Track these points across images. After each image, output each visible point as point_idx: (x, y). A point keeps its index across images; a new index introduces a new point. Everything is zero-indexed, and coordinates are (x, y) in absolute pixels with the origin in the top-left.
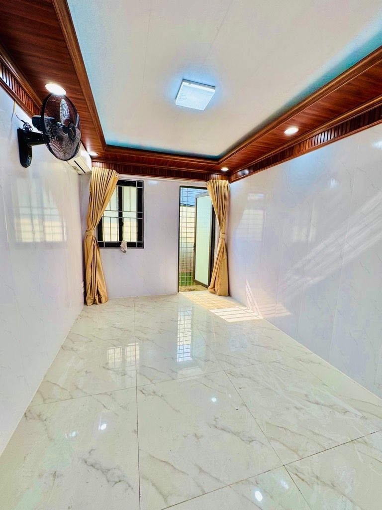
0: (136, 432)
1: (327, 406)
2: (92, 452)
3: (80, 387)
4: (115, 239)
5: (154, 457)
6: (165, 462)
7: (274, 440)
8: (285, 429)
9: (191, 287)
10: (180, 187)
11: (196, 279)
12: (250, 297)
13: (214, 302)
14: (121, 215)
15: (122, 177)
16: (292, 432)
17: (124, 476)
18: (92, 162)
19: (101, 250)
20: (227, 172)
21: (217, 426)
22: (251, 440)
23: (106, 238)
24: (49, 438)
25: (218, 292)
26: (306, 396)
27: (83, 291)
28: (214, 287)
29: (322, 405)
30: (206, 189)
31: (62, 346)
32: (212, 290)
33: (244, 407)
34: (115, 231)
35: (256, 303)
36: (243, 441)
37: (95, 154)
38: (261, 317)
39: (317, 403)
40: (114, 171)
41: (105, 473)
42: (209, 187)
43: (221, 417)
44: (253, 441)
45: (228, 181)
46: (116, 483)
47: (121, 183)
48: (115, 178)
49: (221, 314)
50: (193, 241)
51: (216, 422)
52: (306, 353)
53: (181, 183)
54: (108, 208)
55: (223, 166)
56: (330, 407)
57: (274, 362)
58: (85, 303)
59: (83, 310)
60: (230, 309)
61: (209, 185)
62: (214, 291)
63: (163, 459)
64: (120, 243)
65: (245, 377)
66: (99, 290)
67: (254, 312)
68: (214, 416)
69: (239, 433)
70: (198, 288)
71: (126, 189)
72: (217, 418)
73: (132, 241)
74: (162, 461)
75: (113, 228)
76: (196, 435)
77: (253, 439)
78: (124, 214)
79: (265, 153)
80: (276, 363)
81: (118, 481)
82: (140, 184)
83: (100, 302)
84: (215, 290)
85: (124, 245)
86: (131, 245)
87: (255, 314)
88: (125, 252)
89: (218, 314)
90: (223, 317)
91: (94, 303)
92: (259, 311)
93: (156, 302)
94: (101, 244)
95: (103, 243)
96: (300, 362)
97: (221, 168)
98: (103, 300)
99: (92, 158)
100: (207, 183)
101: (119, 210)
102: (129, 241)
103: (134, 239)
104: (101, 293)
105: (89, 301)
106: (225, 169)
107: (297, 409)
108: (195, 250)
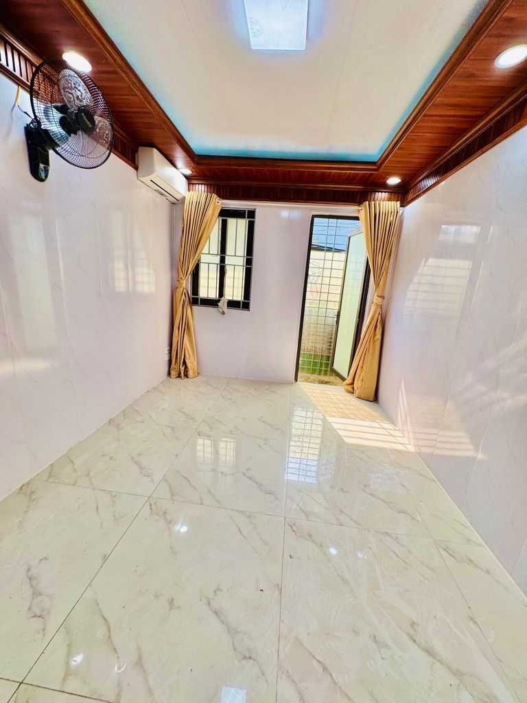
0: (105, 558)
1: (450, 669)
2: (43, 561)
3: (91, 474)
4: (213, 294)
5: (98, 605)
6: (105, 619)
7: (289, 677)
8: (325, 669)
9: (326, 378)
10: (314, 217)
11: (335, 367)
12: (402, 411)
13: (342, 406)
14: (223, 260)
15: (225, 204)
16: (335, 683)
17: (48, 612)
18: (189, 184)
19: (195, 308)
20: (398, 186)
21: (212, 603)
22: (247, 655)
23: (203, 293)
24: (20, 522)
25: (357, 392)
26: (413, 624)
27: (166, 358)
28: (353, 384)
29: (440, 662)
30: (357, 218)
31: (111, 419)
32: (349, 388)
33: (277, 592)
34: (214, 283)
35: (409, 423)
36: (235, 649)
37: (188, 172)
38: (411, 448)
39: (429, 652)
40: (215, 196)
41: (35, 597)
42: (362, 215)
43: (228, 590)
44: (250, 658)
45: (399, 203)
46: (35, 616)
47: (225, 214)
48: (215, 206)
49: (342, 427)
50: (337, 308)
51: (216, 595)
52: (468, 540)
53: (314, 210)
54: (205, 250)
55: (390, 174)
56: (457, 673)
57: (387, 534)
58: (169, 374)
59: (161, 383)
60: (362, 423)
61: (361, 211)
62: (351, 390)
63: (106, 615)
64: (219, 301)
65: (313, 541)
66: (187, 361)
67: (404, 437)
68: (219, 585)
69: (237, 632)
70: (335, 381)
71: (232, 222)
72: (221, 590)
73: (235, 299)
74: (103, 616)
75: (212, 278)
76: (171, 602)
77: (254, 656)
78: (228, 260)
79: (465, 131)
80: (388, 538)
81: (38, 614)
82: (251, 214)
83: (186, 376)
84: (353, 388)
85: (223, 304)
86: (233, 304)
87: (405, 441)
88: (223, 313)
89: (335, 426)
90: (341, 433)
91: (179, 376)
92: (411, 436)
93: (255, 389)
94: (195, 300)
95: (198, 298)
96: (444, 553)
97: (385, 178)
98: (190, 373)
99: (187, 177)
100: (360, 208)
101: (221, 253)
102: (231, 298)
103: (239, 296)
104: (189, 365)
105: (173, 373)
106: (394, 181)
107: (376, 642)
108: (338, 322)
